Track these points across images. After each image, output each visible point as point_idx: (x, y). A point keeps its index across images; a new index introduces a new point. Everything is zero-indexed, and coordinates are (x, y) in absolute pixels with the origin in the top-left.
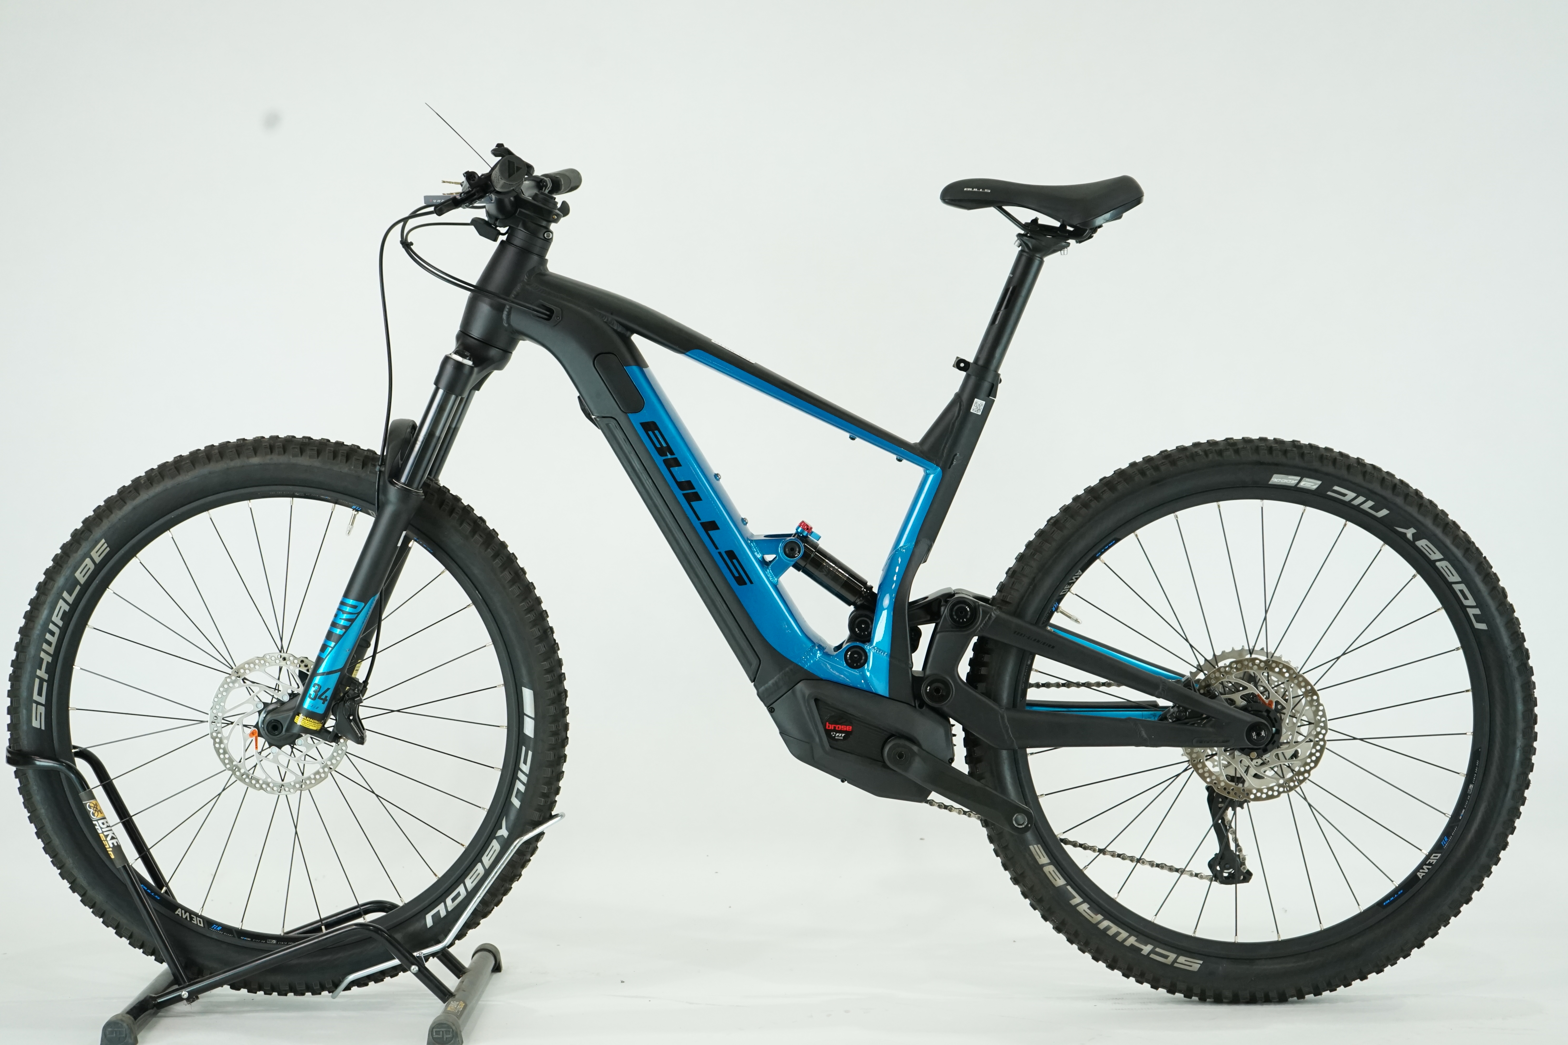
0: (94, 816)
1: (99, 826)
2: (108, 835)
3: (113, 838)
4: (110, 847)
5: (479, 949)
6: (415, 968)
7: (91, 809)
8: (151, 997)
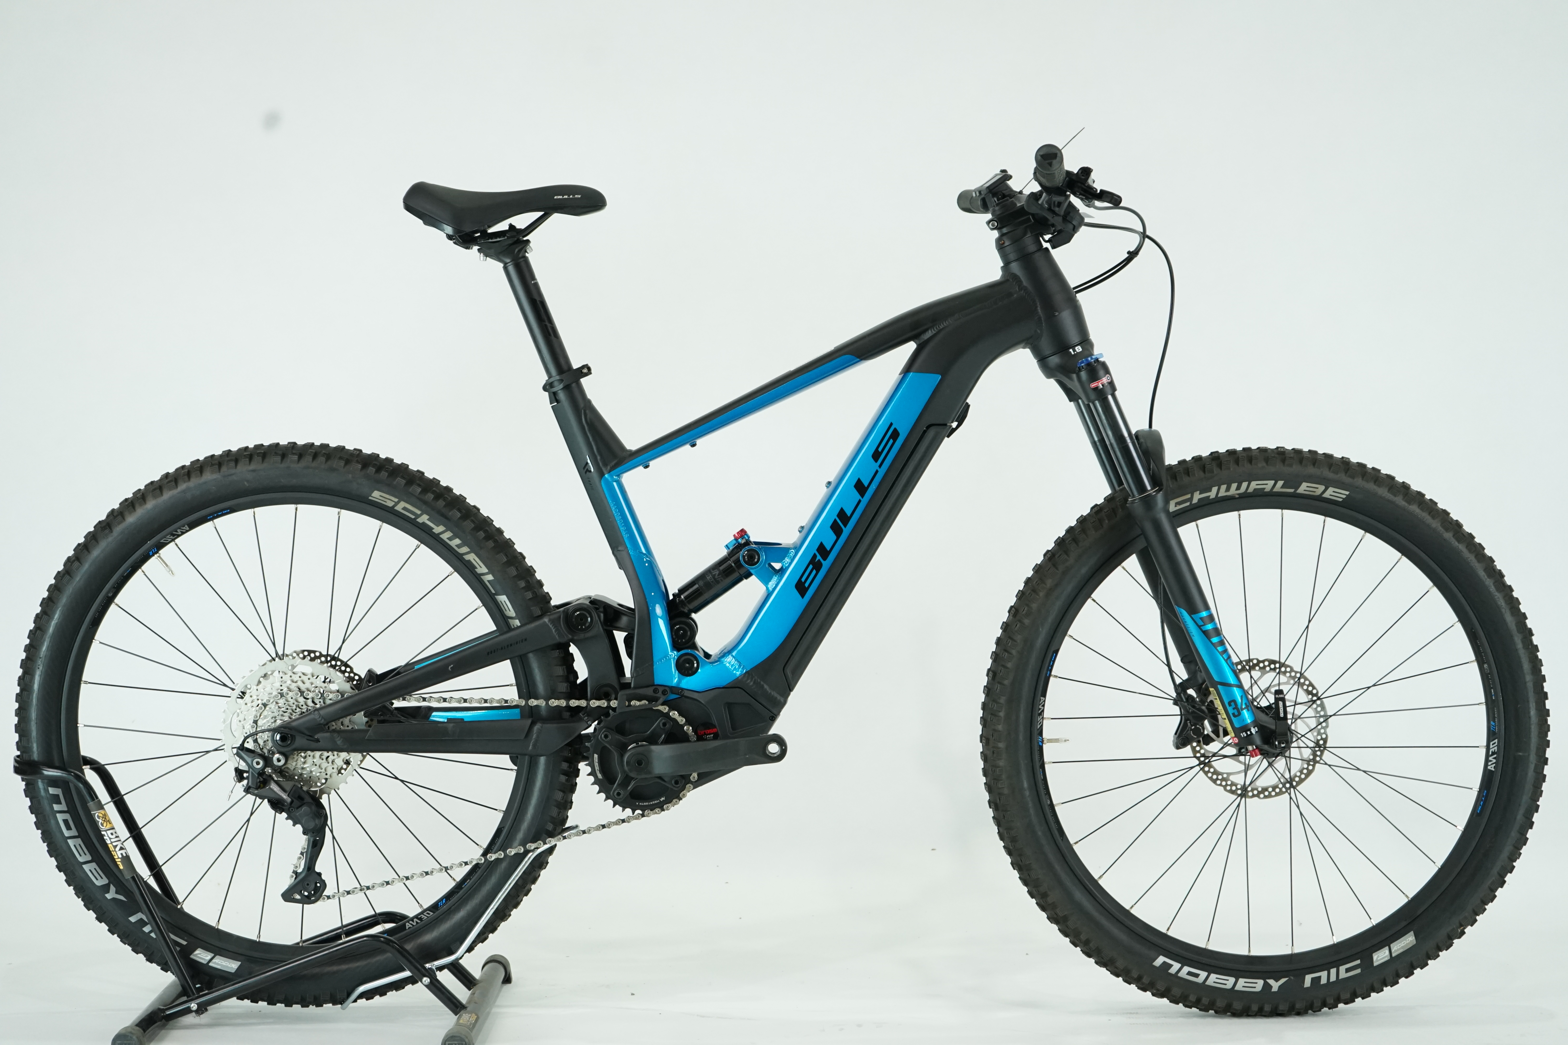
0: (103, 826)
1: (108, 836)
2: (117, 845)
3: (121, 849)
4: (119, 858)
5: (489, 960)
6: (426, 980)
7: (99, 819)
8: (159, 1009)
